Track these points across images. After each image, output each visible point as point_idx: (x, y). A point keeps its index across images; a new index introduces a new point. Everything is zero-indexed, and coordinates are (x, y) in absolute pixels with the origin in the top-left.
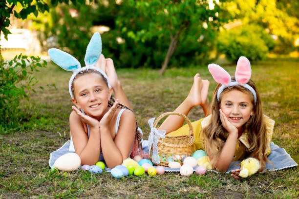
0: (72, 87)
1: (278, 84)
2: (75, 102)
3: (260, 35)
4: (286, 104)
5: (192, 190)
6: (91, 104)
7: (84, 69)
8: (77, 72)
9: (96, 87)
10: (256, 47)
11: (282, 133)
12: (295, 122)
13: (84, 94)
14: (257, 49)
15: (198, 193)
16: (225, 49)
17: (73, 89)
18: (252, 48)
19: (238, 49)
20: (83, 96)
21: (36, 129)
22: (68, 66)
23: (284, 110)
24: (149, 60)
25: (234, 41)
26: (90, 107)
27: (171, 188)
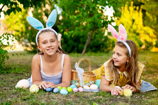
0: (38, 38)
1: (145, 60)
2: (39, 47)
4: (149, 66)
5: (98, 98)
6: (48, 48)
7: (45, 29)
8: (42, 31)
9: (52, 39)
11: (148, 77)
12: (155, 73)
13: (45, 42)
15: (102, 99)
17: (38, 40)
20: (44, 44)
21: (13, 73)
22: (37, 27)
23: (149, 69)
24: (76, 49)
26: (47, 50)
27: (87, 97)
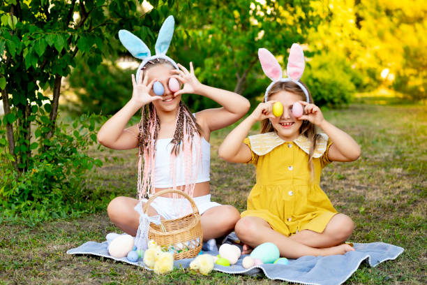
3: (341, 67)
10: (340, 85)
14: (341, 88)
18: (336, 86)
19: (316, 87)
25: (311, 76)
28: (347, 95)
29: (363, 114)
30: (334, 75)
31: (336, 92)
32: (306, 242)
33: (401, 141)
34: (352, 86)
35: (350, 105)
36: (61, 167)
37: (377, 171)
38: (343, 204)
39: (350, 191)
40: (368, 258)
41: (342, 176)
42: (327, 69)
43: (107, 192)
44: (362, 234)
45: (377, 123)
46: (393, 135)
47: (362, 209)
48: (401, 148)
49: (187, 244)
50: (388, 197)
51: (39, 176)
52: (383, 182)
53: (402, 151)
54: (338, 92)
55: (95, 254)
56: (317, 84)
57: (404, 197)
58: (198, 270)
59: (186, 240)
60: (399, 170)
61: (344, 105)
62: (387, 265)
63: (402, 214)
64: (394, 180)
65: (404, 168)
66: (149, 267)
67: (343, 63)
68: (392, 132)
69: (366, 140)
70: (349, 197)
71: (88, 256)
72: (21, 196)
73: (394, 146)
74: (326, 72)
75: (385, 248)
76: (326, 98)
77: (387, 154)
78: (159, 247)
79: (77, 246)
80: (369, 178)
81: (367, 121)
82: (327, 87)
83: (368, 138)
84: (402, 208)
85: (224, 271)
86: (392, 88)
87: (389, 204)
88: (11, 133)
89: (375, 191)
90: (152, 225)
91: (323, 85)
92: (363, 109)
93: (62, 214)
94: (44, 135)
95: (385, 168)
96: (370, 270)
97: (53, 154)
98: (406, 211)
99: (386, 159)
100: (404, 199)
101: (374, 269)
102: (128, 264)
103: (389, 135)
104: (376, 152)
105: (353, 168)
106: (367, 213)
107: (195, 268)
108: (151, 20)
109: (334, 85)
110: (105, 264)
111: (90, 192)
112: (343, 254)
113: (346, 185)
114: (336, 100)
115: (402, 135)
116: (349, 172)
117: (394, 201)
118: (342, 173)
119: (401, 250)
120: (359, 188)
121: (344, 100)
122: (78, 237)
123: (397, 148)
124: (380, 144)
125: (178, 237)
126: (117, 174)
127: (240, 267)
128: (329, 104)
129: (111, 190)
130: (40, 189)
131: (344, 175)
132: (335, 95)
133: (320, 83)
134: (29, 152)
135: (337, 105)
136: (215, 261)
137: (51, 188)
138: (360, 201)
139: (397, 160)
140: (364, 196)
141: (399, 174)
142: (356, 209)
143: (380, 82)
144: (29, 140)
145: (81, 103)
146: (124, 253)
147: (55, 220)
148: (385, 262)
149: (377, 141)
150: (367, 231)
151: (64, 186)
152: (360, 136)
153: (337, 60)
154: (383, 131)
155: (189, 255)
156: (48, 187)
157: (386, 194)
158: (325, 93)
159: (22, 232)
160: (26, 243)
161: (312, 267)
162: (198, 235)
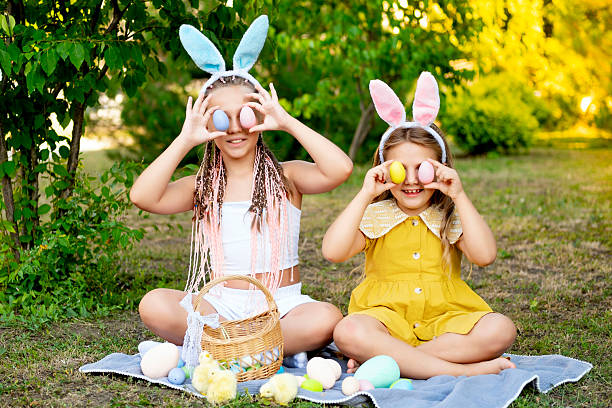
3: (519, 94)
10: (517, 120)
14: (518, 124)
16: (455, 125)
18: (509, 122)
19: (481, 123)
25: (472, 108)
28: (526, 136)
29: (550, 163)
30: (506, 105)
31: (510, 130)
32: (444, 354)
33: (602, 202)
34: (533, 122)
35: (531, 150)
36: (83, 242)
37: (562, 246)
38: (506, 295)
39: (518, 276)
40: (535, 380)
41: (509, 254)
42: (496, 97)
43: (156, 278)
44: (532, 341)
45: (568, 175)
46: (589, 192)
47: (535, 304)
48: (601, 212)
49: (258, 357)
50: (574, 284)
51: (49, 255)
52: (570, 261)
53: (601, 216)
54: (513, 130)
55: (120, 373)
56: (482, 119)
57: (598, 284)
58: (273, 397)
59: (258, 352)
60: (595, 245)
61: (522, 150)
62: (565, 391)
63: (595, 311)
64: (586, 259)
65: (602, 242)
66: (200, 393)
67: (521, 88)
68: (588, 188)
69: (549, 200)
70: (517, 286)
71: (111, 375)
72: (24, 283)
73: (590, 209)
74: (496, 102)
75: (563, 364)
76: (495, 140)
77: (578, 221)
78: (215, 362)
79: (96, 359)
80: (548, 256)
81: (554, 172)
82: (496, 123)
83: (552, 197)
84: (595, 302)
85: (313, 400)
86: (594, 124)
87: (575, 296)
88: (9, 190)
89: (556, 276)
90: (206, 328)
91: (491, 121)
92: (549, 155)
93: (81, 311)
94: (59, 194)
95: (574, 241)
96: (537, 399)
97: (71, 221)
98: (600, 307)
99: (577, 228)
100: (598, 289)
101: (544, 396)
102: (169, 388)
103: (585, 193)
104: (562, 218)
105: (526, 241)
106: (541, 310)
107: (267, 395)
108: (218, 21)
109: (507, 120)
110: (134, 389)
111: (131, 278)
112: (497, 374)
113: (513, 267)
114: (510, 143)
115: (604, 192)
116: (520, 247)
117: (584, 292)
118: (509, 249)
119: (588, 367)
120: (532, 271)
121: (522, 142)
122: (101, 347)
123: (594, 212)
124: (569, 206)
125: (245, 346)
126: (175, 251)
127: (337, 393)
128: (500, 149)
129: (162, 274)
130: (51, 274)
131: (512, 251)
132: (508, 135)
133: (486, 117)
134: (36, 219)
135: (512, 150)
136: (300, 384)
137: (68, 272)
138: (531, 291)
139: (593, 229)
140: (540, 284)
141: (594, 250)
142: (526, 303)
143: (577, 116)
144: (37, 200)
145: (138, 148)
146: (163, 371)
147: (70, 320)
148: (562, 385)
149: (566, 201)
150: (538, 337)
151: (89, 269)
152: (541, 193)
153: (512, 84)
154: (576, 188)
155: (262, 375)
156: (63, 271)
157: (572, 281)
158: (494, 132)
159: (18, 338)
160: (21, 355)
161: (447, 393)
162: (275, 343)
